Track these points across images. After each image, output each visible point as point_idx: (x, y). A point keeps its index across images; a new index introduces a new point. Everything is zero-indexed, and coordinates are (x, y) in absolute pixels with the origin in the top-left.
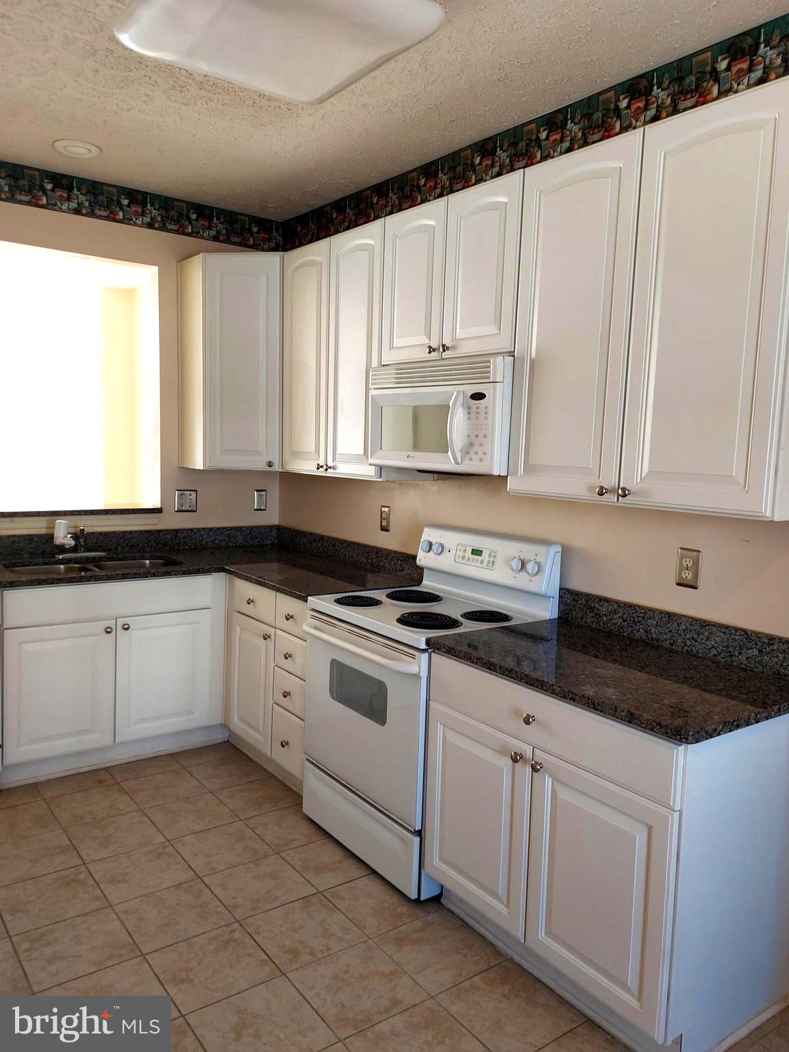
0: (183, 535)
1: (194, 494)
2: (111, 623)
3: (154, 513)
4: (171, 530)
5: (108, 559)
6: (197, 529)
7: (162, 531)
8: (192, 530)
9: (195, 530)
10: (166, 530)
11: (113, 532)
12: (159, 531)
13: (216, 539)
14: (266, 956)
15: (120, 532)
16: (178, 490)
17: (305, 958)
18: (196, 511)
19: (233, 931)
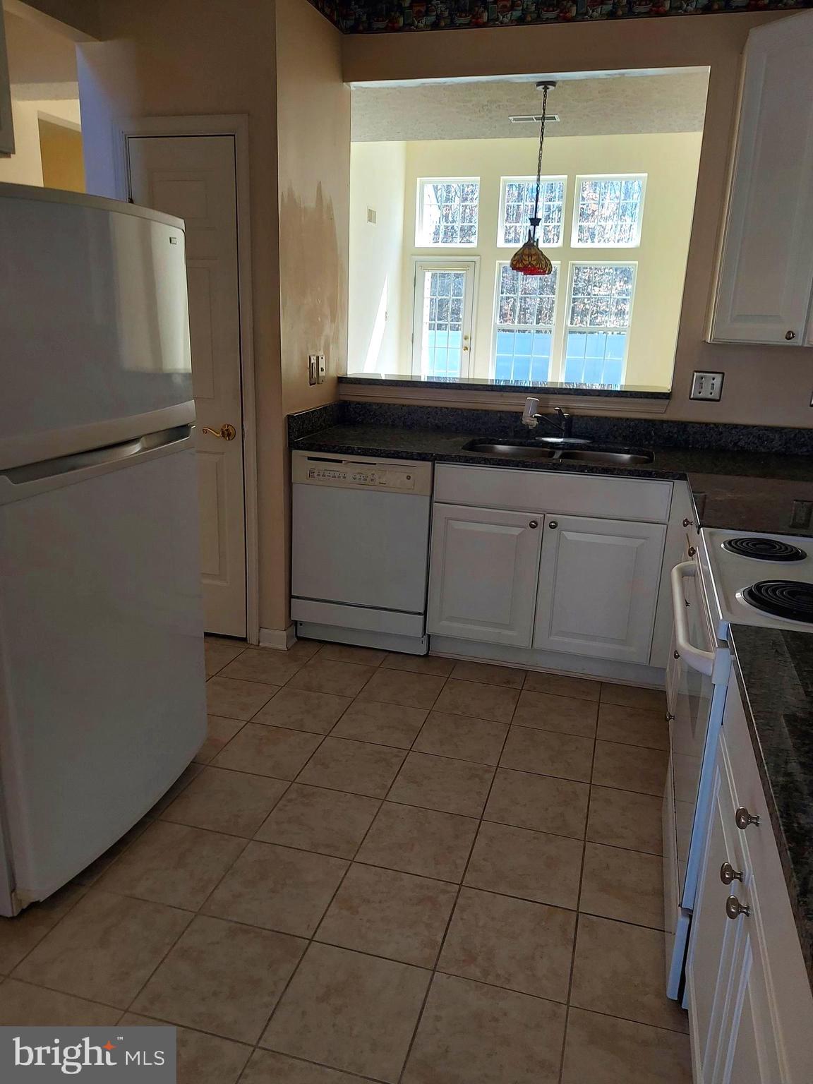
0: (694, 430)
1: (718, 378)
2: (538, 517)
3: (658, 398)
4: (679, 422)
5: (588, 448)
6: (715, 424)
7: (667, 422)
8: (707, 424)
9: (712, 426)
10: (672, 422)
11: (606, 418)
12: (663, 422)
13: (740, 440)
14: (441, 940)
15: (614, 418)
16: (696, 372)
17: (475, 971)
18: (718, 401)
19: (445, 892)
